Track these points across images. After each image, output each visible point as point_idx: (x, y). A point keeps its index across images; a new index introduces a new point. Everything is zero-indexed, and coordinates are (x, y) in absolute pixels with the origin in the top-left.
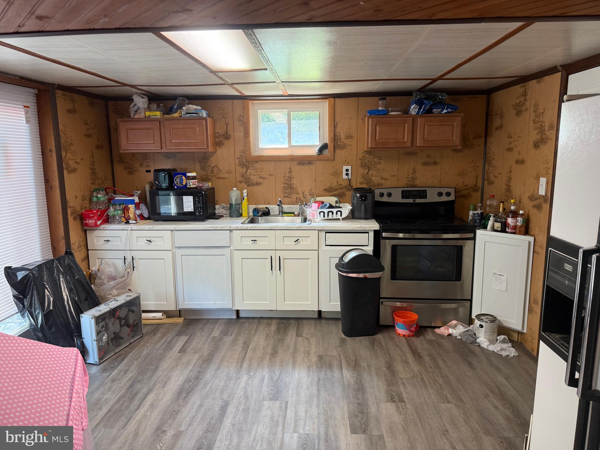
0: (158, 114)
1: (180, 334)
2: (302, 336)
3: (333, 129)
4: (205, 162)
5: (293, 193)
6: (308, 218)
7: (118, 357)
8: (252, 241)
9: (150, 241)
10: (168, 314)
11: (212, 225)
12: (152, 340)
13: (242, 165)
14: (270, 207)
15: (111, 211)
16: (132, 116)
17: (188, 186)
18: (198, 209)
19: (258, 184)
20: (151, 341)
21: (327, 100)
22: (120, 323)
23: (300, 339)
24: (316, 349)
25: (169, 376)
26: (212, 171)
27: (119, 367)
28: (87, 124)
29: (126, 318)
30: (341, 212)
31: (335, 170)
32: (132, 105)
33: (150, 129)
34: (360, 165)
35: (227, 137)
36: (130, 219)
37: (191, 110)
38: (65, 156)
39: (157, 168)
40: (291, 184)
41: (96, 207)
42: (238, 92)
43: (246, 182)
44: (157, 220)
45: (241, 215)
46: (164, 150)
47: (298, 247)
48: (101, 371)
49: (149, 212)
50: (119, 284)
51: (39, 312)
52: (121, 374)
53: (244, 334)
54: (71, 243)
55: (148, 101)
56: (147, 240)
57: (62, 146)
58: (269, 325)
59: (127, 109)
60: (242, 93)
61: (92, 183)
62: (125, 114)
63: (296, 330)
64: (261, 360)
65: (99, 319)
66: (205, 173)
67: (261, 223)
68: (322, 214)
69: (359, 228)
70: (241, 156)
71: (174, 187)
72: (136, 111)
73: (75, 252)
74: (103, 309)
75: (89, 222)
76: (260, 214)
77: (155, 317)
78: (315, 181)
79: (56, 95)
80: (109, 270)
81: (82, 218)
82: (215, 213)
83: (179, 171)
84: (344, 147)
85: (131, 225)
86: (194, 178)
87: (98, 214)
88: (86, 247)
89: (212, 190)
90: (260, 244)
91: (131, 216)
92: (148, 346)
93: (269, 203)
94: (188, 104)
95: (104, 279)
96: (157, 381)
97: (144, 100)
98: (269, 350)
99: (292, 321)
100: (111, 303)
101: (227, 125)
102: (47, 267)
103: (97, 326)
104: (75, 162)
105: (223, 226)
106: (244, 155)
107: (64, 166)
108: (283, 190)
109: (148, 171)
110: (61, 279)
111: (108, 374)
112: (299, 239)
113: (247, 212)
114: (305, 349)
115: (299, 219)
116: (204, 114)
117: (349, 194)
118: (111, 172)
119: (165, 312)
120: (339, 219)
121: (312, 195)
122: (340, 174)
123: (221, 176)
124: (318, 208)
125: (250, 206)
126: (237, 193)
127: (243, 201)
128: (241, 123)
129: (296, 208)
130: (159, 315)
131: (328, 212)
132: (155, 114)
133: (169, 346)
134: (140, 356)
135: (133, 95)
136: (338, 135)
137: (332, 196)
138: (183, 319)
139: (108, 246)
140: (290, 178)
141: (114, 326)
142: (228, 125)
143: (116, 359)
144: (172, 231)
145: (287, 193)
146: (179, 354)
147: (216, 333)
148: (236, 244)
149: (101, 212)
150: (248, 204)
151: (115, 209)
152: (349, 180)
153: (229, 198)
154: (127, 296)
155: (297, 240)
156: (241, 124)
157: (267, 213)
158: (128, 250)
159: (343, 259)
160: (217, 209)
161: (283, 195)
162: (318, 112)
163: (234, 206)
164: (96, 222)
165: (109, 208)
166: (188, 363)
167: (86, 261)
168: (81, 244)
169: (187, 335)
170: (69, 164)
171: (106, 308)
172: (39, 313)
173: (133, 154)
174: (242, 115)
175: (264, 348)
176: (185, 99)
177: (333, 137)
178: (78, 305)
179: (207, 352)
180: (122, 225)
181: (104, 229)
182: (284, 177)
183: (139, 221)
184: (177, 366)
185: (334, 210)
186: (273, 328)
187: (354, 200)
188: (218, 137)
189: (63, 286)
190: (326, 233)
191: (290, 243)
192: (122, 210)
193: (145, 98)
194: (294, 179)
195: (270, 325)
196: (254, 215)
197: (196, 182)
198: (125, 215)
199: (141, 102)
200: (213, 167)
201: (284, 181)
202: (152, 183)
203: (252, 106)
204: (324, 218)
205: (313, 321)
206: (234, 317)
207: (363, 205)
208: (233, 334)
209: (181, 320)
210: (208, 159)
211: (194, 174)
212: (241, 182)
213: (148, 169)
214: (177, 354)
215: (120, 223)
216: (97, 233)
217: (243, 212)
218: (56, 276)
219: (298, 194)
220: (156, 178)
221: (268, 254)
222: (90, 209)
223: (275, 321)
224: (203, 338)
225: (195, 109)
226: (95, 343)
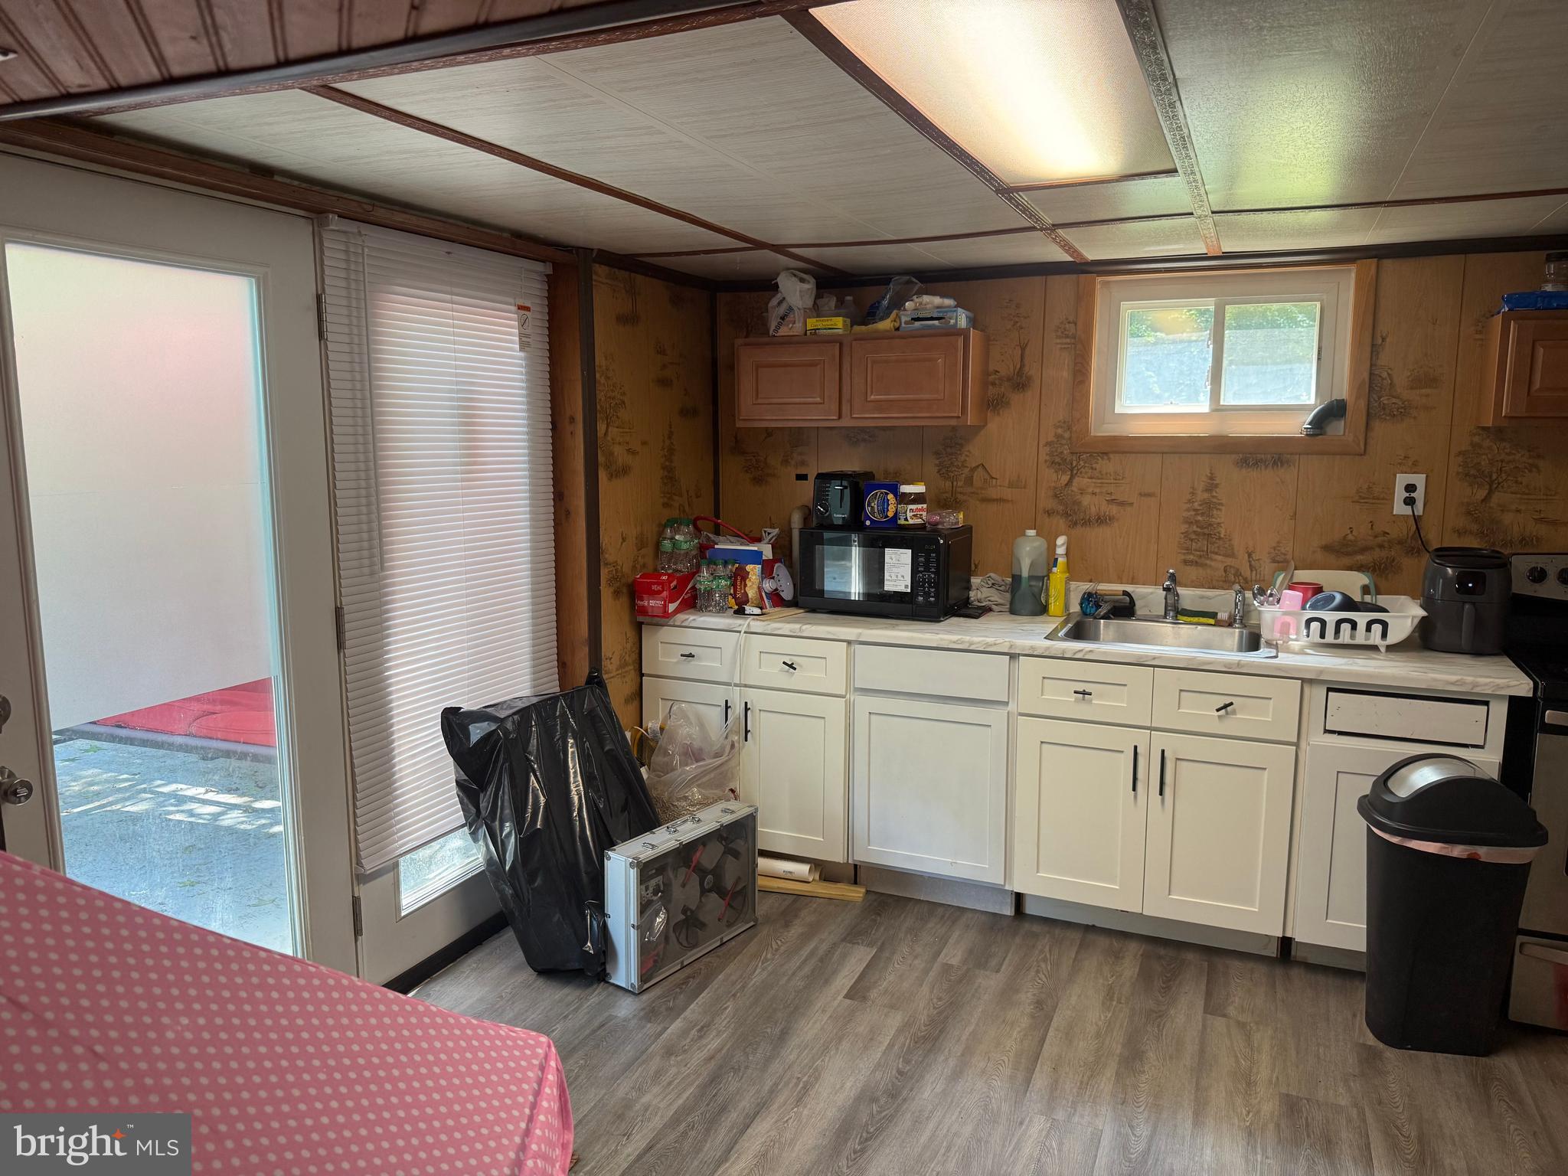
0: (838, 323)
1: (853, 936)
2: (1224, 1016)
3: (1368, 355)
4: (951, 454)
5: (1216, 553)
6: (1265, 634)
7: (685, 982)
8: (1076, 692)
9: (791, 666)
10: (826, 871)
11: (960, 637)
12: (779, 942)
13: (1058, 463)
14: (1137, 590)
15: (704, 579)
16: (771, 332)
17: (899, 522)
18: (923, 586)
19: (1102, 520)
20: (775, 946)
21: (1353, 268)
22: (702, 884)
23: (1219, 1023)
24: (1273, 1071)
25: (816, 1069)
26: (969, 481)
27: (688, 1013)
28: (661, 352)
29: (717, 872)
30: (1385, 625)
31: (1365, 486)
32: (774, 302)
33: (813, 364)
34: (1458, 473)
35: (1020, 382)
36: (746, 602)
37: (926, 309)
38: (606, 434)
39: (826, 469)
40: (1211, 525)
41: (669, 567)
42: (1067, 251)
43: (1066, 515)
44: (813, 610)
45: (1042, 610)
46: (846, 422)
47: (1229, 726)
48: (642, 1014)
49: (794, 585)
50: (709, 773)
51: (511, 832)
52: (691, 1036)
53: (1038, 972)
54: (603, 654)
55: (815, 289)
56: (784, 663)
57: (598, 407)
58: (1117, 958)
59: (762, 313)
60: (1079, 254)
61: (666, 505)
62: (754, 326)
63: (1203, 987)
64: (1088, 1073)
65: (647, 870)
66: (948, 484)
67: (1106, 642)
68: (1315, 626)
69: (1452, 684)
70: (1058, 437)
71: (864, 523)
72: (783, 318)
73: (610, 678)
74: (661, 840)
75: (649, 603)
76: (1103, 611)
77: (790, 872)
78: (1294, 516)
79: (594, 277)
80: (686, 732)
81: (634, 592)
82: (968, 598)
83: (880, 478)
84: (1401, 412)
85: (748, 621)
86: (918, 498)
87: (673, 585)
88: (637, 666)
89: (965, 533)
90: (1104, 704)
91: (751, 593)
92: (766, 960)
93: (1133, 579)
94: (920, 293)
95: (673, 755)
96: (781, 1078)
97: (806, 286)
98: (1116, 1044)
99: (1190, 956)
100: (682, 827)
101: (1023, 350)
102: (539, 715)
103: (643, 887)
104: (627, 450)
105: (990, 640)
106: (1067, 435)
107: (601, 459)
108: (1183, 540)
109: (802, 477)
110: (570, 750)
111: (659, 1029)
112: (1231, 704)
113: (1062, 605)
114: (1237, 1061)
115: (1234, 635)
116: (962, 319)
117: (1416, 566)
118: (711, 477)
119: (816, 864)
120: (1374, 648)
121: (1282, 563)
122: (1383, 499)
123: (993, 493)
124: (1303, 608)
125: (1073, 585)
126: (1036, 544)
127: (1054, 570)
128: (1065, 341)
129: (1223, 600)
130: (802, 869)
131: (1339, 623)
132: (829, 323)
133: (821, 973)
134: (744, 987)
135: (778, 274)
136: (1385, 375)
137: (1350, 568)
138: (863, 890)
139: (690, 669)
140: (1210, 506)
141: (686, 891)
142: (1027, 351)
143: (683, 984)
144: (849, 642)
145: (1196, 550)
146: (848, 1001)
147: (954, 954)
148: (1027, 697)
149: (679, 579)
150: (1068, 580)
151: (712, 574)
152: (1417, 519)
153: (1012, 559)
154: (725, 811)
155: (1226, 706)
156: (1066, 344)
157: (1124, 609)
158: (736, 685)
159: (1390, 784)
160: (974, 587)
161: (1183, 557)
162: (1318, 304)
163: (1024, 584)
164: (665, 606)
165: (698, 571)
166: (871, 1038)
167: (636, 703)
168: (627, 658)
169: (870, 945)
170: (612, 454)
171: (670, 840)
172: (509, 835)
173: (769, 432)
174: (1071, 319)
175: (1098, 1035)
176: (914, 280)
177: (1367, 380)
178: (604, 823)
179: (925, 1012)
180: (728, 617)
181: (684, 624)
182: (1189, 501)
183: (769, 610)
184: (840, 1039)
185: (1362, 618)
186: (1129, 968)
187: (1434, 585)
188: (993, 384)
189: (573, 766)
190: (1329, 690)
191: (1202, 713)
192: (730, 578)
193: (809, 282)
194: (1223, 508)
195: (1117, 956)
196: (1084, 613)
197: (922, 510)
198: (735, 591)
199: (798, 293)
200: (973, 470)
201: (1186, 514)
202: (810, 510)
203: (1103, 289)
204: (1322, 641)
205: (1261, 970)
206: (1008, 911)
207: (1467, 606)
208: (1004, 967)
209: (856, 893)
210: (962, 445)
211: (919, 488)
212: (1049, 513)
213: (802, 471)
214: (841, 1001)
215: (722, 610)
216: (666, 633)
217: (1052, 600)
218: (558, 740)
219: (1232, 555)
220: (820, 495)
221: (1127, 739)
222: (656, 569)
223: (1133, 947)
224: (916, 962)
225: (938, 307)
226: (633, 933)
